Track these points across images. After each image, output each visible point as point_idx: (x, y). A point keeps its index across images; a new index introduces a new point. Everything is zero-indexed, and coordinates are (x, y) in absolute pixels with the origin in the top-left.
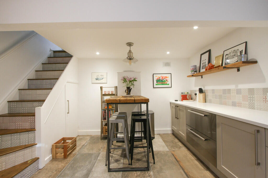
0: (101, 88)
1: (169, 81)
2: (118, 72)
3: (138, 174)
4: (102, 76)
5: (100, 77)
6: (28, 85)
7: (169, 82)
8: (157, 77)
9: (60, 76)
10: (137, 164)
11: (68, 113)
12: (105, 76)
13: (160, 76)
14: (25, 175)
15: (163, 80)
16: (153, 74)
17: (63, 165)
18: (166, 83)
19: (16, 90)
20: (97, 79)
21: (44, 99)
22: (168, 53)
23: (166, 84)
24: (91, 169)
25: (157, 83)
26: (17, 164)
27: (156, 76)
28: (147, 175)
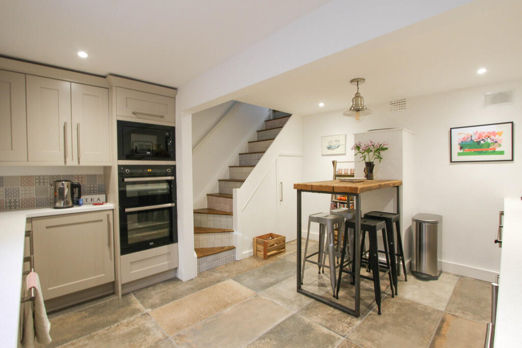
0: (334, 163)
1: (502, 144)
2: (355, 135)
3: (334, 313)
4: (337, 142)
5: (334, 144)
6: (240, 160)
7: (505, 146)
8: (462, 136)
9: (267, 147)
10: (349, 302)
11: (281, 201)
12: (342, 142)
13: (471, 131)
14: (220, 259)
15: (482, 142)
16: (451, 129)
17: (258, 264)
18: (494, 149)
19: (227, 168)
20: (329, 148)
21: (244, 179)
22: (482, 71)
23: (495, 151)
24: (282, 280)
25: (462, 151)
26: (216, 246)
27: (460, 134)
28: (348, 320)
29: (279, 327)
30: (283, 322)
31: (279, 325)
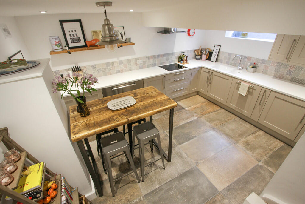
29: (187, 140)
30: (185, 142)
31: (187, 141)
